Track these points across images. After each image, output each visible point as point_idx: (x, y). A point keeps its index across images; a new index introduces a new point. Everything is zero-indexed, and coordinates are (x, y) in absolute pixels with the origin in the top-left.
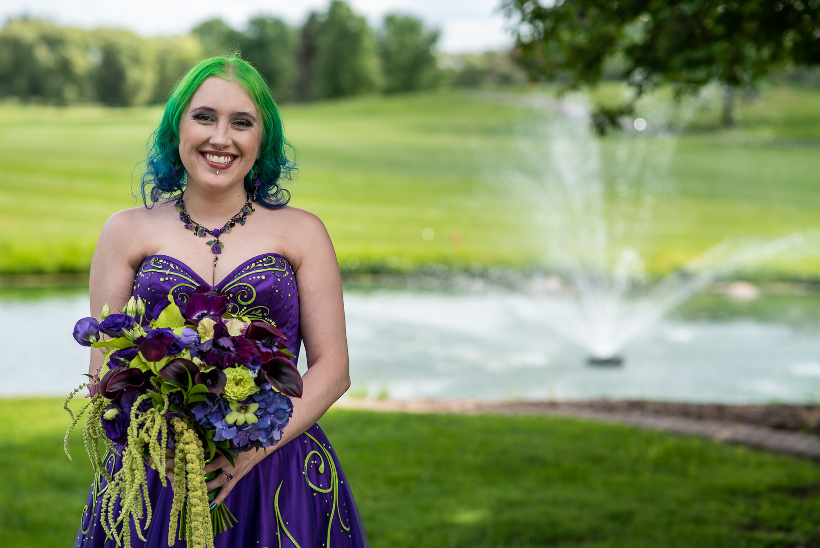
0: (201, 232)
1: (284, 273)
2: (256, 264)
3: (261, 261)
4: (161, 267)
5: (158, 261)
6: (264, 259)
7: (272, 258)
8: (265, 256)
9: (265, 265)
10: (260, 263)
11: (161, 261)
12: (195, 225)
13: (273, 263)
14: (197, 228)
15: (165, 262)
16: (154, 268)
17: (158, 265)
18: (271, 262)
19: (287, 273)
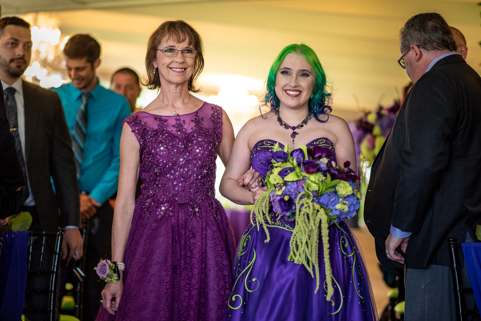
0: (287, 127)
1: (330, 147)
2: (316, 143)
3: (318, 141)
4: (269, 145)
5: (268, 142)
6: (320, 140)
7: (324, 140)
8: (320, 139)
9: (320, 143)
10: (318, 142)
11: (269, 142)
12: (284, 123)
13: (324, 142)
14: (285, 125)
15: (271, 143)
16: (266, 145)
17: (268, 144)
18: (323, 141)
19: (331, 147)
